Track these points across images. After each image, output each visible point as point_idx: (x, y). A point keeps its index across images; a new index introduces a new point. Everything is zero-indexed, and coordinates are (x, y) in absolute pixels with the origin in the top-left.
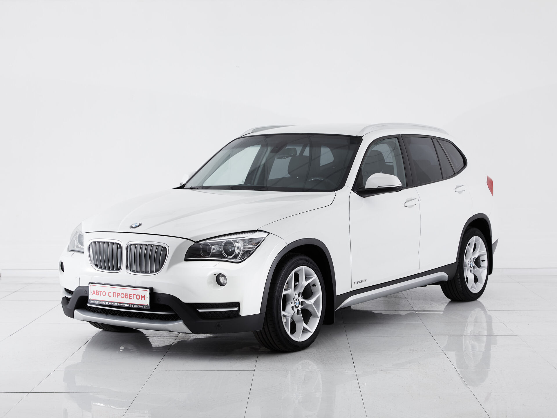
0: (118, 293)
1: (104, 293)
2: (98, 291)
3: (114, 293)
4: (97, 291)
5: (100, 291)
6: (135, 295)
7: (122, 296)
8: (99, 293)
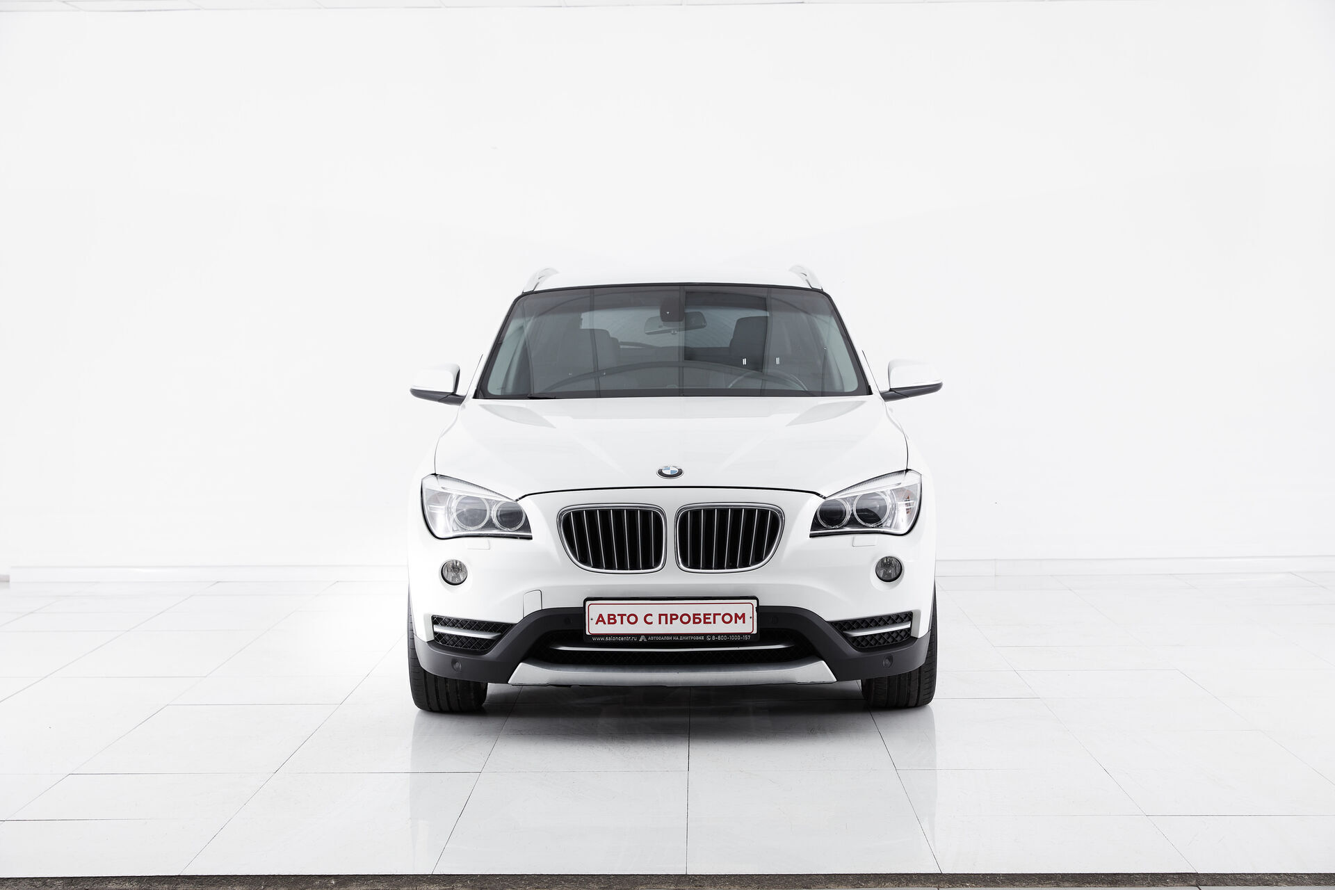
0: (671, 615)
1: (632, 619)
2: (614, 615)
3: (660, 615)
4: (609, 615)
5: (618, 615)
6: (720, 614)
7: (685, 619)
8: (618, 619)
